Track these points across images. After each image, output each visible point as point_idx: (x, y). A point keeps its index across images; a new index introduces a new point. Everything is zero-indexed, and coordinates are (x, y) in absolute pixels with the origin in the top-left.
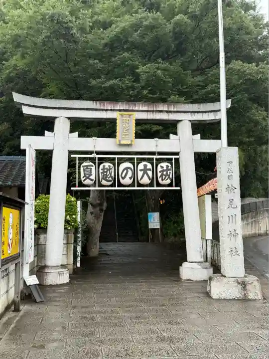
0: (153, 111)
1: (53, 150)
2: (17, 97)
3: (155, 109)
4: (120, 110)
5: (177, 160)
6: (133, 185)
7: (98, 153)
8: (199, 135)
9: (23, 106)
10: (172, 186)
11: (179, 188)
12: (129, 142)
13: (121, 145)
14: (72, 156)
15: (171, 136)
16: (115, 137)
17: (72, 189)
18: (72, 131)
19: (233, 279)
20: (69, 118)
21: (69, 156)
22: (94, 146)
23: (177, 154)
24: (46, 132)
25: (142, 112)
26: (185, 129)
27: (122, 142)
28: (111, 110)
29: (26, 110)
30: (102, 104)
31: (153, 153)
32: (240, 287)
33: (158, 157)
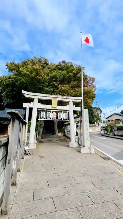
1: (32, 108)
2: (23, 92)
3: (63, 98)
4: (53, 97)
5: (69, 112)
6: (56, 119)
7: (46, 109)
8: (75, 106)
9: (25, 95)
10: (67, 120)
13: (53, 107)
14: (39, 110)
15: (67, 105)
16: (51, 105)
17: (38, 119)
18: (39, 102)
19: (87, 148)
20: (38, 99)
21: (38, 110)
22: (45, 107)
23: (69, 110)
24: (31, 102)
25: (60, 98)
26: (71, 103)
27: (54, 106)
28: (51, 97)
29: (25, 96)
31: (62, 110)
33: (63, 111)
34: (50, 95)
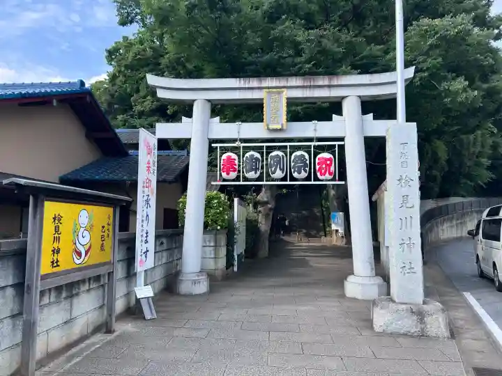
0: (310, 87)
1: (190, 139)
3: (312, 84)
8: (371, 115)
9: (157, 89)
11: (343, 183)
12: (279, 127)
13: (269, 130)
14: (213, 145)
15: (334, 116)
17: (213, 183)
20: (209, 101)
24: (184, 118)
26: (351, 107)
27: (271, 127)
28: (258, 88)
29: (161, 94)
30: (247, 82)
33: (317, 144)
34: (254, 83)
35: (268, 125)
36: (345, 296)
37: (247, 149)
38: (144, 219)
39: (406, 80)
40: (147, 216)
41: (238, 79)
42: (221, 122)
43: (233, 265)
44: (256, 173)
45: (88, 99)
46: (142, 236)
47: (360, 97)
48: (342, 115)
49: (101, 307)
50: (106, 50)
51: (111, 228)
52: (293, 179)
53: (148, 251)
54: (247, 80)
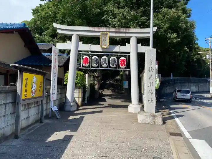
0: (118, 32)
1: (70, 50)
2: (55, 25)
4: (102, 31)
5: (129, 56)
6: (107, 67)
7: (91, 52)
8: (140, 44)
10: (126, 68)
11: (129, 69)
12: (106, 47)
13: (103, 48)
14: (80, 53)
15: (127, 44)
16: (99, 44)
17: (79, 68)
18: (80, 41)
20: (78, 35)
21: (78, 54)
22: (90, 48)
23: (129, 53)
24: (68, 41)
25: (112, 32)
26: (133, 41)
28: (98, 31)
29: (59, 31)
31: (117, 53)
32: (152, 118)
33: (120, 54)
34: (96, 29)
35: (101, 46)
36: (128, 111)
37: (93, 55)
38: (54, 81)
39: (154, 32)
40: (55, 79)
41: (90, 27)
42: (83, 44)
43: (85, 101)
44: (96, 64)
45: (27, 31)
46: (53, 87)
47: (136, 37)
48: (130, 44)
49: (38, 113)
50: (32, 9)
51: (43, 83)
52: (110, 67)
53: (54, 93)
54: (94, 27)
